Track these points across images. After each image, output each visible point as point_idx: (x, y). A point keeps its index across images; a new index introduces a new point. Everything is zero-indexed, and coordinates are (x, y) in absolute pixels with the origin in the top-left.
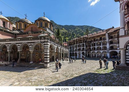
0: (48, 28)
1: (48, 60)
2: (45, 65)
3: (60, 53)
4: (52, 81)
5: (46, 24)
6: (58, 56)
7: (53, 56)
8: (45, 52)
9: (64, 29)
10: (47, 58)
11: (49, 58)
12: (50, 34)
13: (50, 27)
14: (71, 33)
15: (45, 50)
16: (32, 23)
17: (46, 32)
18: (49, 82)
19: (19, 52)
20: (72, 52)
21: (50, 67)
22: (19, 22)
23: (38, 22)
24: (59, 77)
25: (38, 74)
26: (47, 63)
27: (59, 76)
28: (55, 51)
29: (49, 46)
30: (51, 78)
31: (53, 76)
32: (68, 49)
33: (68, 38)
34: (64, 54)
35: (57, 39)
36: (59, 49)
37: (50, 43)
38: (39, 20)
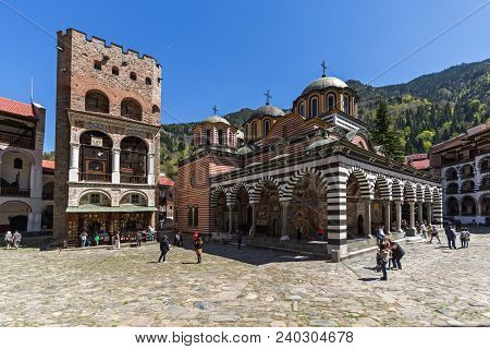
0: (340, 113)
1: (343, 231)
2: (331, 249)
3: (393, 202)
4: (362, 316)
5: (331, 99)
6: (384, 217)
7: (360, 216)
8: (329, 201)
9: (409, 97)
10: (338, 222)
11: (343, 222)
12: (347, 131)
13: (345, 106)
15: (328, 195)
16: (283, 114)
17: (331, 130)
18: (352, 317)
19: (253, 207)
20: (459, 197)
21: (350, 257)
22: (249, 121)
23: (305, 103)
24: (396, 304)
26: (337, 243)
27: (393, 301)
28: (372, 197)
29: (343, 179)
30: (358, 299)
31: (368, 294)
32: (438, 181)
33: (436, 130)
34: (416, 205)
35: (377, 148)
36: (390, 186)
37: (347, 166)
38: (305, 95)
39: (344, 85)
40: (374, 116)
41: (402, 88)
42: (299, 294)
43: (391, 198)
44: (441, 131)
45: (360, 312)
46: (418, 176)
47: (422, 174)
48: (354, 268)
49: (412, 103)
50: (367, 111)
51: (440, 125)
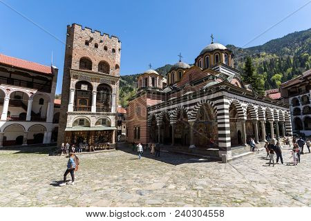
1: (229, 141)
2: (221, 154)
3: (259, 121)
4: (243, 201)
5: (217, 57)
6: (254, 132)
7: (239, 131)
8: (219, 121)
9: (265, 54)
10: (224, 136)
11: (228, 136)
12: (228, 76)
13: (225, 61)
14: (292, 57)
15: (218, 117)
16: (189, 67)
17: (218, 75)
20: (302, 117)
21: (234, 159)
24: (266, 193)
25: (208, 175)
26: (225, 149)
28: (245, 118)
29: (227, 107)
30: (240, 190)
31: (246, 186)
32: (287, 106)
33: (283, 74)
34: (274, 123)
35: (247, 86)
36: (256, 111)
37: (229, 98)
38: (202, 55)
39: (224, 48)
40: (244, 66)
41: (260, 48)
42: (202, 185)
43: (258, 119)
44: (286, 74)
45: (242, 199)
46: (274, 103)
47: (276, 102)
48: (237, 167)
49: (267, 57)
50: (239, 63)
51: (285, 70)
